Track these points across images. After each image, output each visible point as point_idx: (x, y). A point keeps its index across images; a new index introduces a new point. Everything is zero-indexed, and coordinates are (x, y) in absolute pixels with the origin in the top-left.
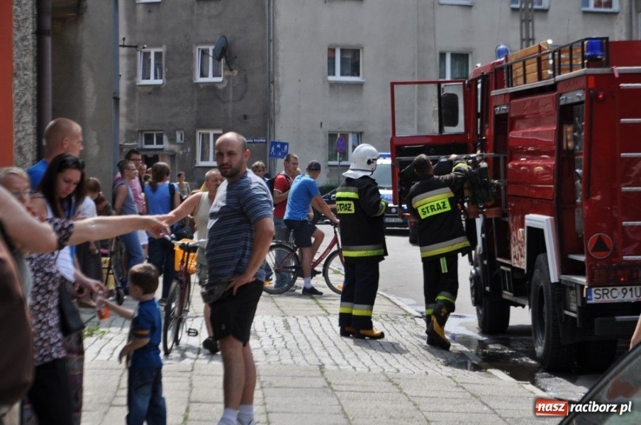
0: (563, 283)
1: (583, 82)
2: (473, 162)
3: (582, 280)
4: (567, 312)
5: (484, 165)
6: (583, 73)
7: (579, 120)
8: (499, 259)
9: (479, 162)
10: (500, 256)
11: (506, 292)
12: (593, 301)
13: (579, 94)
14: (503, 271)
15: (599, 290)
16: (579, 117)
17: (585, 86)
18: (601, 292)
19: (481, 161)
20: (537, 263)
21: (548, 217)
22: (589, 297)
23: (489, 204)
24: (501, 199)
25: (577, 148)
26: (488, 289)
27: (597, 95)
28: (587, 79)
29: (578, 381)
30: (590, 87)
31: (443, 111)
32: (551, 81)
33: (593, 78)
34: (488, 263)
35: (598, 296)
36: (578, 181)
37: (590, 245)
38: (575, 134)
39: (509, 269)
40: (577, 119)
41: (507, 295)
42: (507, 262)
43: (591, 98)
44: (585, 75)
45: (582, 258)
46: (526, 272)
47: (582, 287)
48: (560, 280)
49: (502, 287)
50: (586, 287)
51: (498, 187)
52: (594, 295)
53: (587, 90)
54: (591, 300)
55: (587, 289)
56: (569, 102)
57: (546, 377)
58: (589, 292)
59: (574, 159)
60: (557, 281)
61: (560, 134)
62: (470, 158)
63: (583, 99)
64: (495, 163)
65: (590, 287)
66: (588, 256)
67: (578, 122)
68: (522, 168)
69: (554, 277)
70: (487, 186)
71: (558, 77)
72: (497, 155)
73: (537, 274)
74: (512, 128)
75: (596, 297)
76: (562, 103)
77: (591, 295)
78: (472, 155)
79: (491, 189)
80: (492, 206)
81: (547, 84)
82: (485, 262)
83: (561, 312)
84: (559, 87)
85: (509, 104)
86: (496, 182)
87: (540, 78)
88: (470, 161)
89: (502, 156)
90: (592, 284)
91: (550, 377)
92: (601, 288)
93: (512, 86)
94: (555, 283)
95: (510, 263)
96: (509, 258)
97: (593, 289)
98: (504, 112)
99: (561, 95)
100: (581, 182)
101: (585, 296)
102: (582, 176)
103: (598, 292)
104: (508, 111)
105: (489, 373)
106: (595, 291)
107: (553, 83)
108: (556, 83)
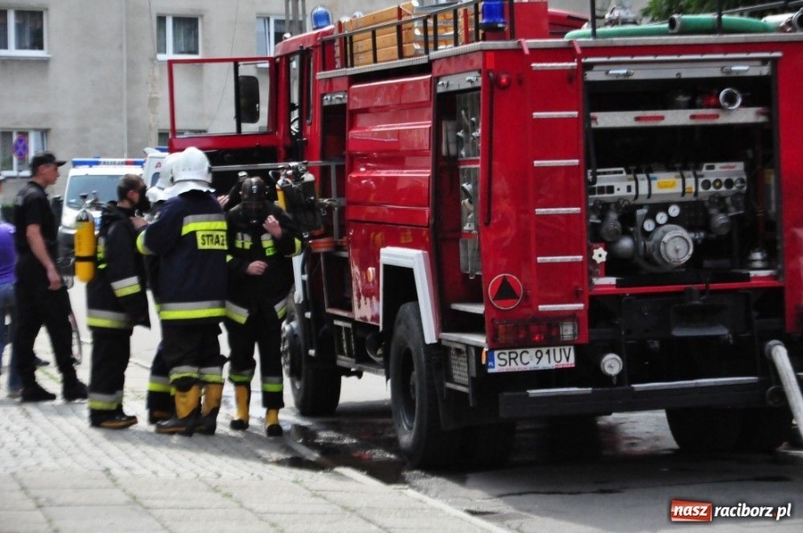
0: (444, 343)
1: (478, 61)
2: (293, 173)
3: (479, 340)
4: (449, 385)
5: (308, 177)
6: (479, 48)
7: (467, 115)
8: (329, 311)
9: (303, 174)
10: (331, 306)
11: (343, 357)
12: (497, 369)
13: (472, 76)
14: (339, 327)
15: (505, 354)
16: (466, 110)
17: (481, 67)
18: (507, 357)
19: (305, 171)
20: (399, 315)
21: (420, 252)
22: (490, 364)
23: (317, 233)
24: (332, 226)
25: (463, 153)
26: (312, 352)
27: (498, 79)
28: (484, 56)
29: (469, 482)
30: (489, 67)
31: (242, 101)
32: (423, 60)
33: (492, 54)
34: (312, 316)
35: (503, 362)
36: (467, 201)
37: (490, 289)
38: (460, 134)
39: (349, 325)
40: (463, 112)
41: (343, 361)
42: (345, 314)
43: (491, 84)
44: (481, 50)
45: (479, 309)
46: (381, 329)
47: (479, 349)
48: (440, 340)
49: (336, 349)
50: (486, 349)
51: (330, 209)
52: (497, 361)
53: (484, 72)
54: (493, 367)
55: (487, 352)
56: (452, 88)
57: (420, 477)
58: (490, 357)
59: (458, 170)
60: (435, 341)
61: (436, 132)
62: (290, 168)
63: (479, 84)
64: (323, 173)
65: (492, 350)
66: (489, 306)
67: (464, 117)
68: (364, 182)
69: (430, 336)
70: (313, 207)
71: (433, 54)
72: (326, 164)
73: (400, 331)
74: (353, 126)
75: (501, 364)
76: (440, 90)
77: (493, 360)
78: (293, 164)
79: (320, 212)
80: (321, 236)
81: (415, 63)
82: (308, 315)
83: (442, 385)
84: (435, 67)
85: (347, 91)
86: (326, 201)
87: (401, 55)
88: (290, 172)
89: (333, 165)
90: (495, 345)
91: (425, 477)
92: (507, 352)
93: (352, 65)
94: (431, 345)
95: (351, 316)
96: (349, 308)
97: (496, 353)
98: (338, 102)
99: (438, 79)
100: (470, 202)
101: (484, 362)
102: (471, 194)
103: (502, 356)
104: (345, 101)
105: (337, 473)
106: (498, 356)
107: (426, 61)
108: (431, 62)
